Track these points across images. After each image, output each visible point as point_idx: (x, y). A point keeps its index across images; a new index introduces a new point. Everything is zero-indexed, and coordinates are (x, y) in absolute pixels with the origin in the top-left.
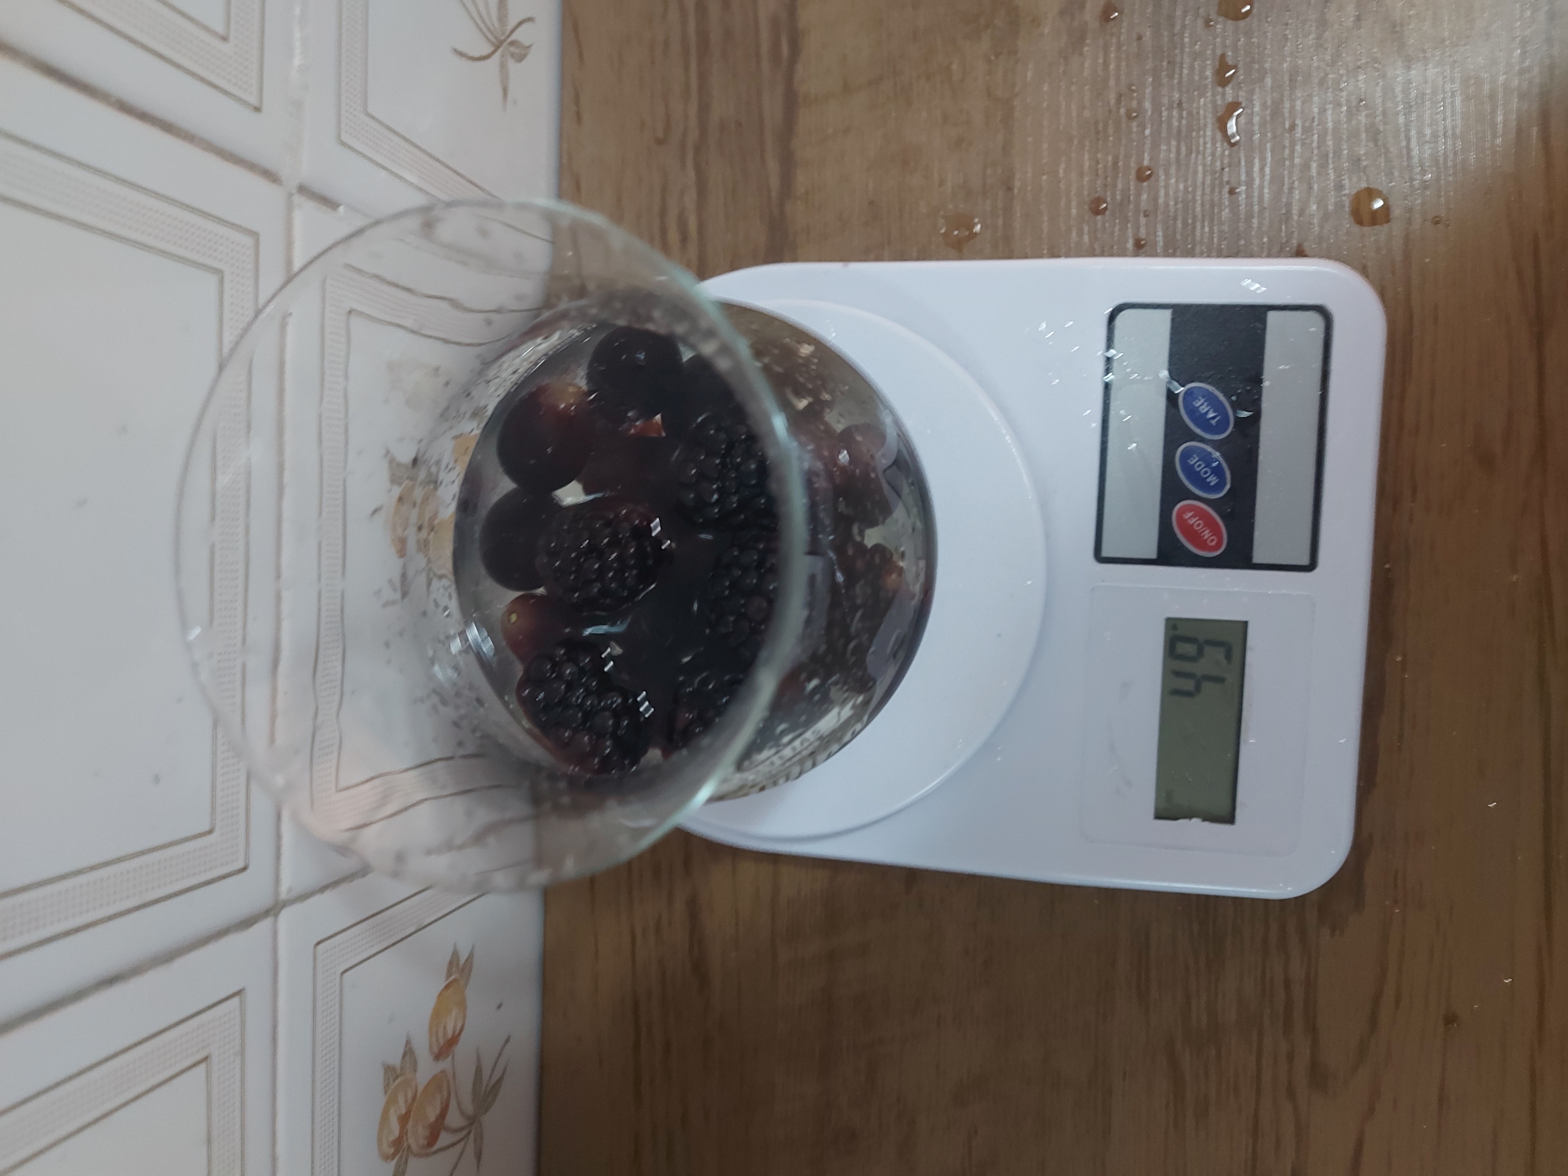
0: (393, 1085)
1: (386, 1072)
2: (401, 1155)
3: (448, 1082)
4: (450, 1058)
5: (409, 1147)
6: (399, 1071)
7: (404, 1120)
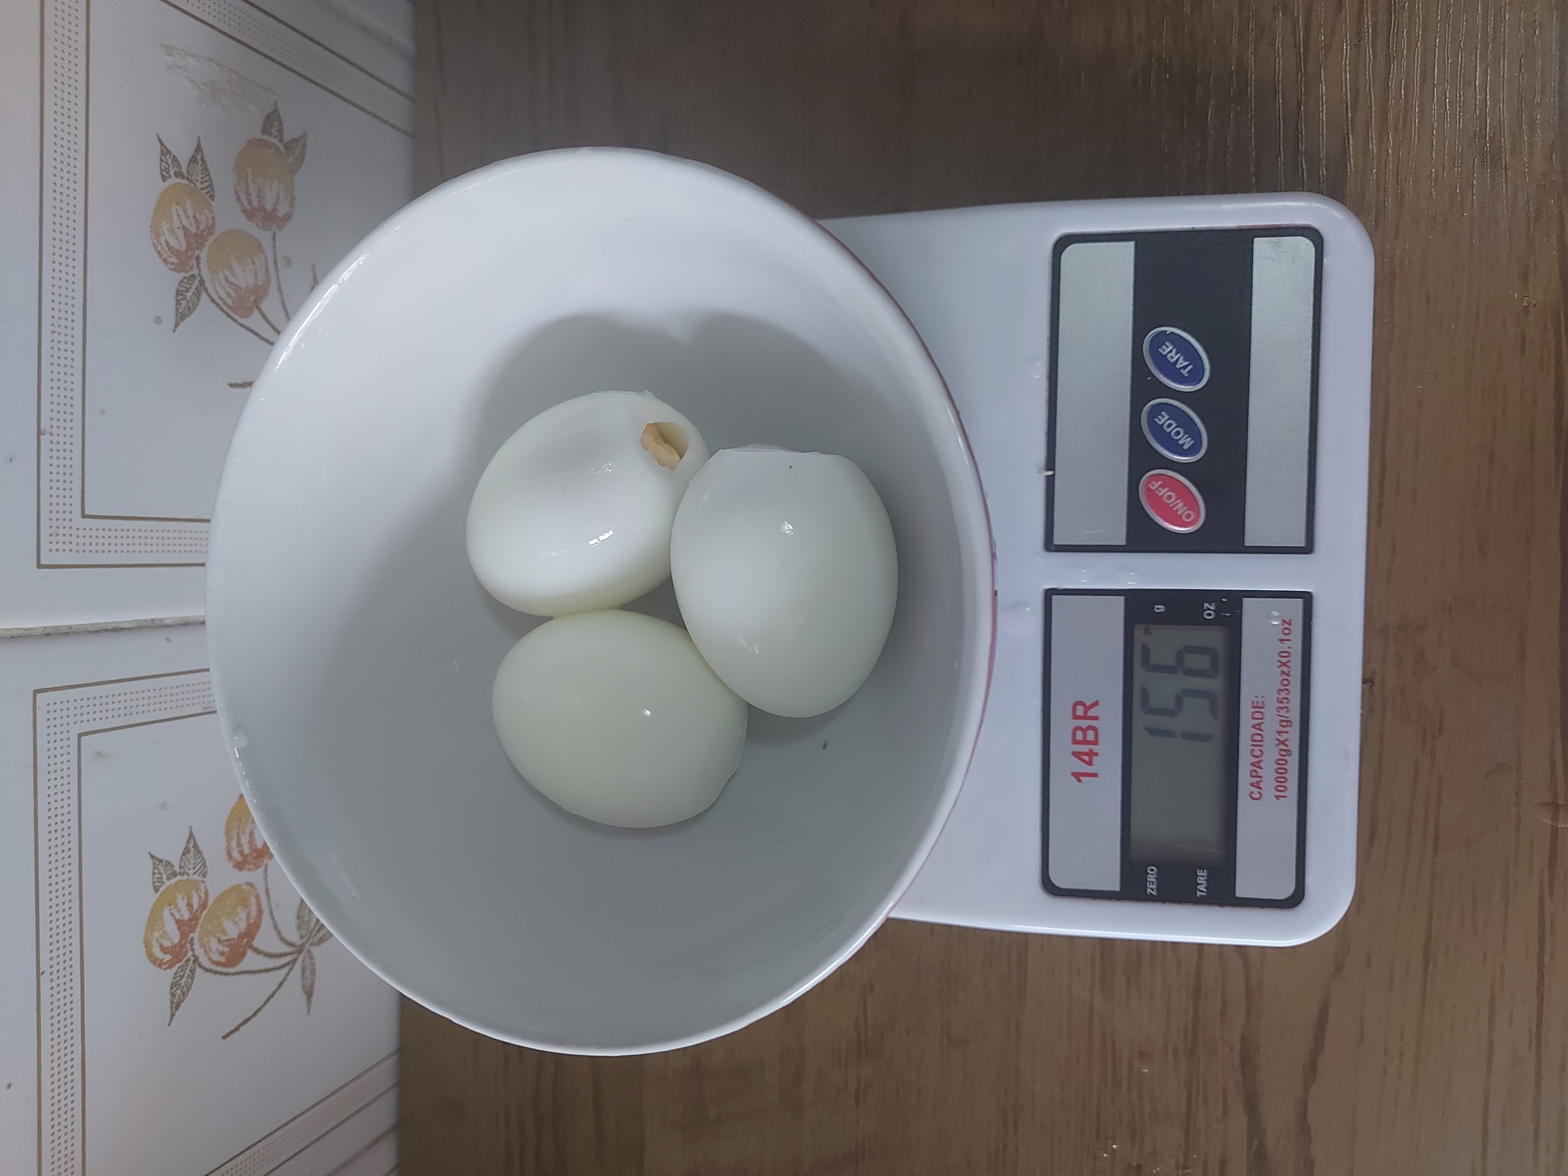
0: (167, 883)
1: (155, 867)
2: (183, 966)
3: (257, 897)
4: (261, 870)
5: (196, 960)
6: (177, 868)
7: (186, 927)
